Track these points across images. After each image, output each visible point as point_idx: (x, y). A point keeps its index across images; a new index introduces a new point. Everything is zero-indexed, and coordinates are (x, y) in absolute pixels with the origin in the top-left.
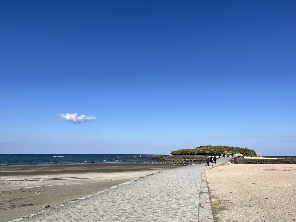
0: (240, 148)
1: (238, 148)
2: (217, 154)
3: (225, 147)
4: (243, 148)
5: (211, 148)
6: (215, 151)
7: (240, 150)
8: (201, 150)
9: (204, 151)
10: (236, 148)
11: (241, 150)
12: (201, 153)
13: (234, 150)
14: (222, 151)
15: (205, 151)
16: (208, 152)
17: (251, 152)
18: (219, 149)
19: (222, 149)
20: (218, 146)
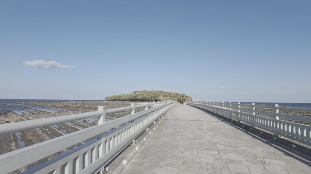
0: (177, 94)
1: (175, 93)
2: (150, 100)
3: (161, 92)
4: (180, 93)
5: (145, 93)
6: (149, 96)
7: (177, 96)
8: (133, 96)
9: (136, 97)
10: (173, 93)
11: (179, 96)
12: (132, 98)
13: (171, 96)
14: (156, 96)
15: (138, 97)
16: (140, 98)
17: (189, 98)
18: (153, 94)
19: (157, 94)
20: (154, 91)
